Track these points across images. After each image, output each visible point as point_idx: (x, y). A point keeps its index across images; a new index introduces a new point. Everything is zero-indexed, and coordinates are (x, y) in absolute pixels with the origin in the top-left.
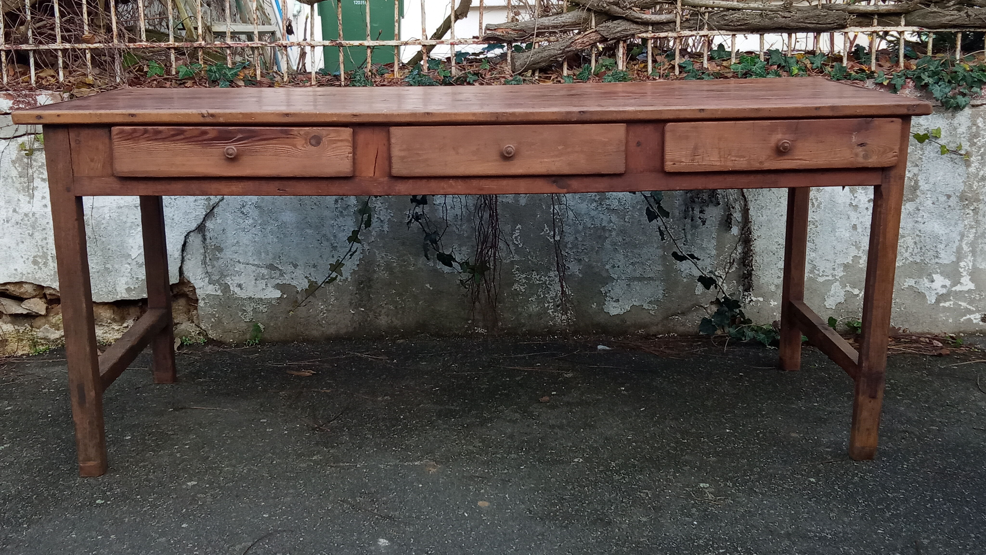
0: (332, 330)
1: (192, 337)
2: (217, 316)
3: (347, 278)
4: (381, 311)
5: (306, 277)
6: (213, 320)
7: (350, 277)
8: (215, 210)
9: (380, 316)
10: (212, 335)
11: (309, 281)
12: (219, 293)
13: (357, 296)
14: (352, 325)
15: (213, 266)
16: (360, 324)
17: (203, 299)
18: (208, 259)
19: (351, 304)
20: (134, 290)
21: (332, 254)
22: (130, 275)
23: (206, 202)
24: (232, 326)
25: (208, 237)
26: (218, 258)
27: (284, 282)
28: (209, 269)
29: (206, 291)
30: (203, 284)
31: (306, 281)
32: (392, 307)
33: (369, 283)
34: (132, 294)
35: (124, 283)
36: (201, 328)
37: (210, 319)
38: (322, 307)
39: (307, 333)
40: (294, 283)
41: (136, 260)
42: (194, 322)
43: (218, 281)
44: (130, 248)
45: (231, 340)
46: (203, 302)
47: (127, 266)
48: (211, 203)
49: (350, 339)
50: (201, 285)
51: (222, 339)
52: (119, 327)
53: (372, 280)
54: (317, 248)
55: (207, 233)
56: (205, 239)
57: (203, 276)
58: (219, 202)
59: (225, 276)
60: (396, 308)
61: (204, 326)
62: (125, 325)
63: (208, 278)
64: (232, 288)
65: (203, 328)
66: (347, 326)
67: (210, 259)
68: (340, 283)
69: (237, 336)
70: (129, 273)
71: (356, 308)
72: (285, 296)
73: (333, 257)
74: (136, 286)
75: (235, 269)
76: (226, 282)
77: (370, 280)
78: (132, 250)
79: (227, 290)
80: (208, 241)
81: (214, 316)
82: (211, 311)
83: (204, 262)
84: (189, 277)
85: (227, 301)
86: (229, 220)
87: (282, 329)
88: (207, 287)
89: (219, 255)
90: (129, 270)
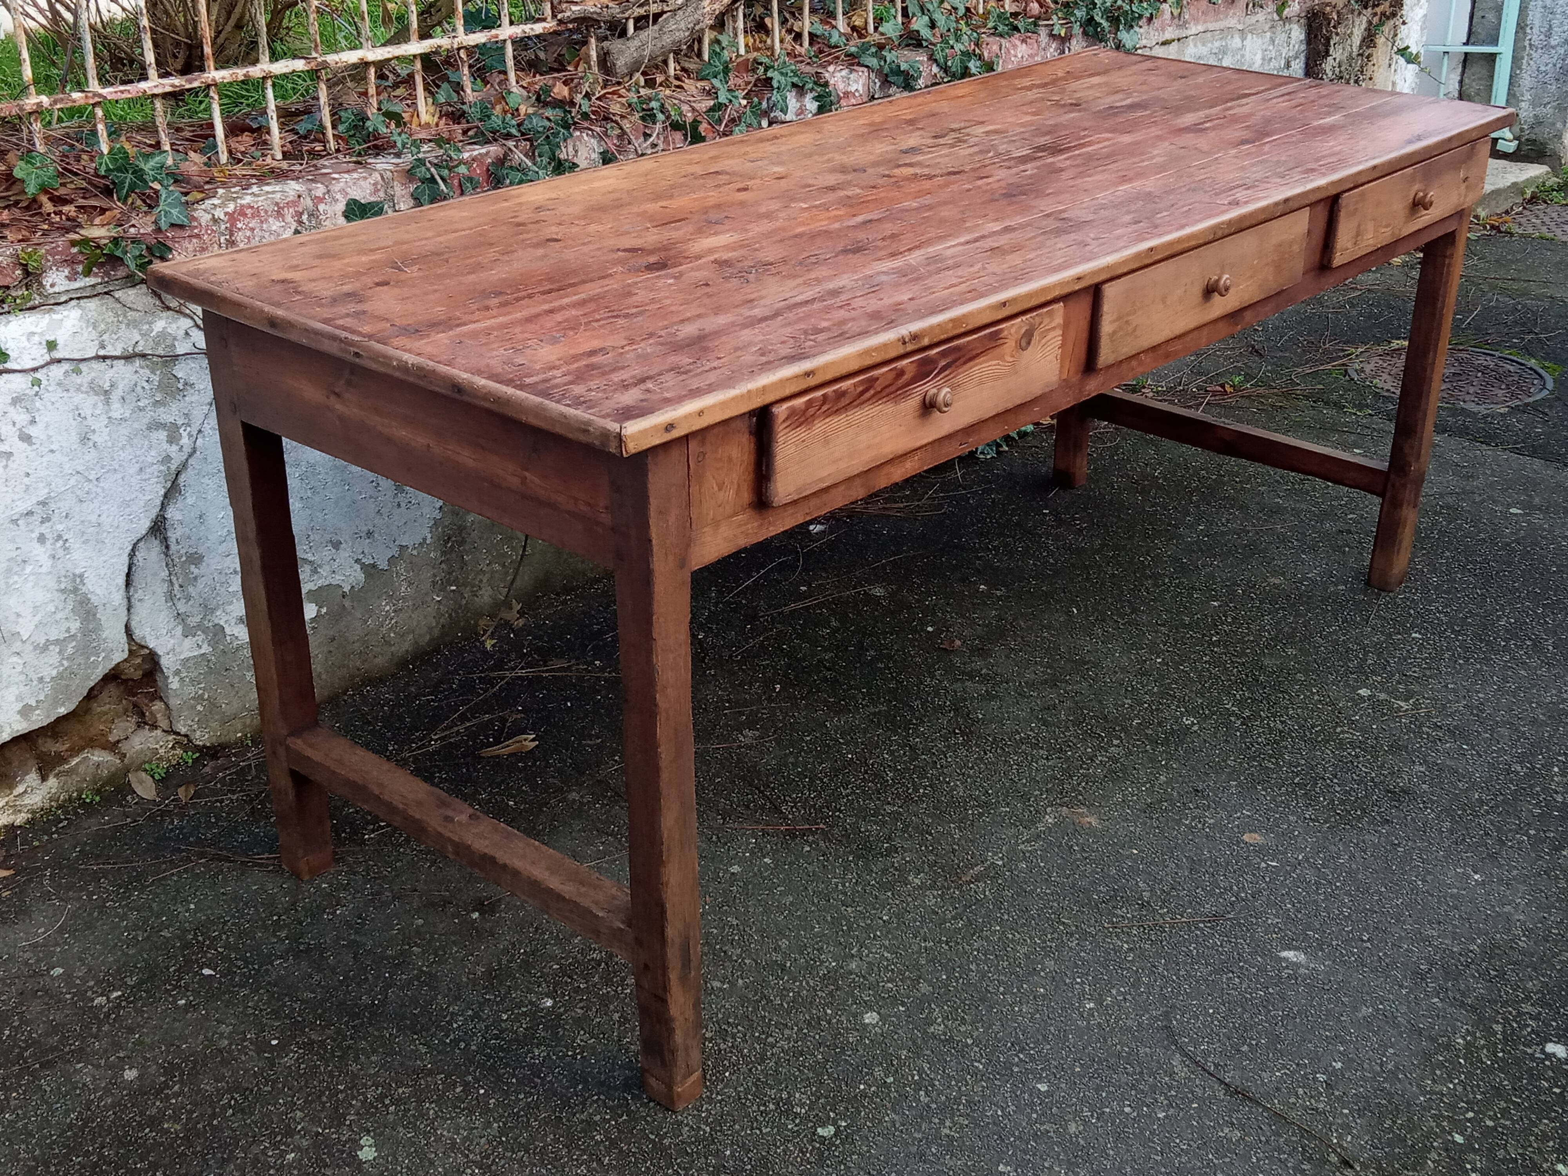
0: (405, 646)
1: (161, 759)
2: (206, 696)
3: (425, 539)
4: (481, 581)
5: (357, 561)
6: (199, 708)
7: (429, 536)
8: (182, 479)
9: (480, 589)
10: (202, 738)
11: (364, 567)
12: (206, 649)
13: (443, 566)
14: (438, 623)
15: (188, 598)
16: (450, 615)
17: (177, 673)
18: (176, 586)
19: (434, 583)
20: (37, 707)
21: (397, 500)
22: (23, 677)
23: (162, 468)
24: (236, 705)
25: (172, 541)
26: (195, 578)
27: (320, 583)
28: (182, 607)
29: (180, 653)
30: (172, 641)
31: (357, 567)
32: (497, 567)
33: (460, 534)
34: (34, 718)
35: (14, 699)
36: (178, 734)
37: (194, 707)
38: (388, 608)
39: (366, 666)
40: (337, 579)
41: (32, 639)
42: (156, 728)
43: (199, 626)
44: (13, 618)
45: (239, 735)
46: (177, 678)
47: (15, 659)
48: (173, 467)
49: (437, 650)
50: (170, 646)
51: (223, 740)
52: (7, 799)
53: (465, 528)
54: (371, 497)
55: (169, 534)
56: (167, 547)
57: (173, 624)
58: (187, 460)
59: (213, 610)
60: (504, 566)
61: (184, 726)
62: (20, 789)
63: (180, 626)
64: (228, 631)
65: (183, 731)
66: (430, 629)
67: (181, 586)
68: (415, 552)
69: (248, 722)
70: (22, 673)
71: (443, 589)
72: (324, 610)
73: (399, 505)
74: (42, 697)
75: (230, 590)
76: (216, 621)
77: (461, 529)
78: (20, 620)
79: (221, 636)
80: (173, 547)
81: (201, 697)
82: (191, 691)
83: (170, 597)
84: (144, 638)
85: (222, 659)
86: (211, 492)
87: (324, 677)
88: (180, 645)
89: (196, 571)
90: (19, 668)
